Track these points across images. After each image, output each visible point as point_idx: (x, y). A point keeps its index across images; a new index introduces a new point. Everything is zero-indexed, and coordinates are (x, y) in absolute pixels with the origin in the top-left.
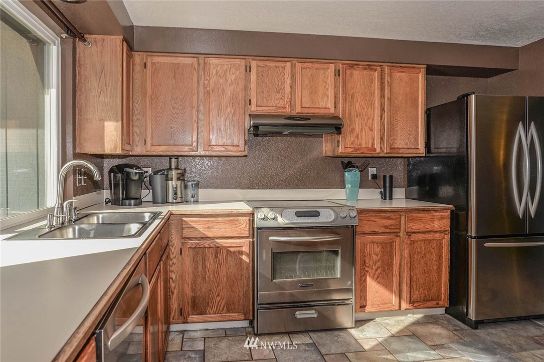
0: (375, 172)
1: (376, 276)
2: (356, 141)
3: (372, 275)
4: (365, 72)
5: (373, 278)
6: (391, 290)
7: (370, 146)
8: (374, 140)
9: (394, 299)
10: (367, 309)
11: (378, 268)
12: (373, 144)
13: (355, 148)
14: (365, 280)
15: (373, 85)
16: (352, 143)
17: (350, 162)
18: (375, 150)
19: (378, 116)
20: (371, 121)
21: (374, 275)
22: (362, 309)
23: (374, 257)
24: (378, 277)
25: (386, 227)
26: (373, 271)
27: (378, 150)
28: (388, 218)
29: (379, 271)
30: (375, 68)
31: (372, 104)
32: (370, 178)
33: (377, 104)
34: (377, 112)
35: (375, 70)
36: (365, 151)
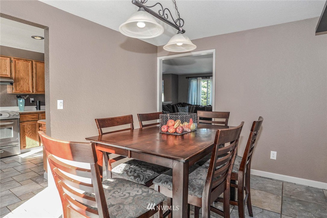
0: (33, 100)
1: (29, 136)
2: (21, 88)
3: (28, 135)
4: (25, 62)
5: (28, 136)
6: (36, 140)
7: (28, 90)
8: (29, 88)
9: (38, 143)
10: (26, 147)
11: (30, 133)
12: (29, 90)
13: (20, 90)
14: (25, 138)
15: (28, 68)
16: (20, 89)
17: (20, 96)
18: (30, 92)
19: (31, 79)
20: (27, 81)
21: (29, 135)
22: (24, 148)
23: (28, 129)
24: (30, 136)
25: (32, 118)
26: (28, 134)
27: (31, 92)
28: (33, 115)
29: (31, 134)
30: (29, 61)
31: (28, 75)
32: (31, 102)
33: (30, 75)
34: (30, 78)
35: (29, 62)
36: (26, 92)
